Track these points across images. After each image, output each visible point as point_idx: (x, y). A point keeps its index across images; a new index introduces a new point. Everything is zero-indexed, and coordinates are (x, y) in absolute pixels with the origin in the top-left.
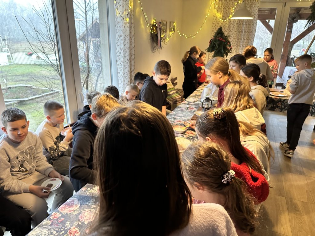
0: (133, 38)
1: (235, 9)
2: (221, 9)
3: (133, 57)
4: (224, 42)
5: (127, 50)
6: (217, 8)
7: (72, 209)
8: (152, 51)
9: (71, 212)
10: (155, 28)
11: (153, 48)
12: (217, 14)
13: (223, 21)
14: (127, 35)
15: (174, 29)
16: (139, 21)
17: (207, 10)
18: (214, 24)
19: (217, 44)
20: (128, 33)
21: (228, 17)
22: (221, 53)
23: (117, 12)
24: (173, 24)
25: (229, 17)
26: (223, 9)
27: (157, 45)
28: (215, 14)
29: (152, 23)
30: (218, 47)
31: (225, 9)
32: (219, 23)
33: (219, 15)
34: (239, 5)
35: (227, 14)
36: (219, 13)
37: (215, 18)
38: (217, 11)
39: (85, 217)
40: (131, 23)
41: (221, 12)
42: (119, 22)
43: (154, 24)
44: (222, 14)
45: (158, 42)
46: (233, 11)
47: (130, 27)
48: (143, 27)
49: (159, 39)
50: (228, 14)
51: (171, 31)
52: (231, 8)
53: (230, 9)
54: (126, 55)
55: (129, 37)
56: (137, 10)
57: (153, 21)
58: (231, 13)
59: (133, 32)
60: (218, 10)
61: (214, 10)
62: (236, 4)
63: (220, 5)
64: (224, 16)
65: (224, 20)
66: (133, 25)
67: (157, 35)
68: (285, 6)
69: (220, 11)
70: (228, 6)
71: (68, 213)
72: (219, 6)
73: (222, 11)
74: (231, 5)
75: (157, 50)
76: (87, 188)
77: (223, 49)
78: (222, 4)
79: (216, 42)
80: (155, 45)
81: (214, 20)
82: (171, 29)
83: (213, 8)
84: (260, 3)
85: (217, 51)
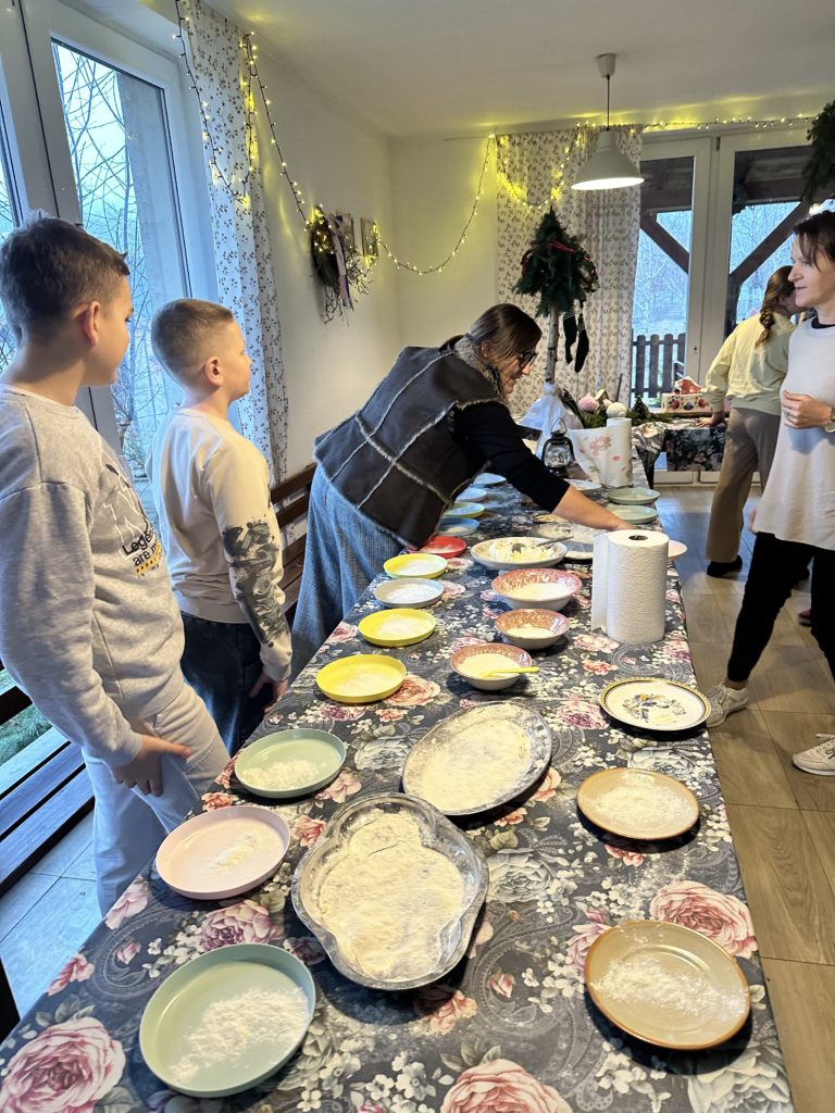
0: (268, 268)
1: (565, 167)
2: (520, 170)
3: (274, 331)
4: (574, 256)
5: (251, 306)
6: (507, 168)
8: (322, 316)
10: (326, 237)
11: (325, 308)
12: (509, 186)
13: (533, 211)
14: (247, 256)
15: (374, 245)
16: (276, 212)
17: (475, 180)
18: (502, 221)
19: (550, 261)
20: (250, 247)
21: (546, 196)
22: (566, 292)
23: (214, 171)
24: (371, 229)
25: (549, 193)
26: (526, 171)
27: (338, 294)
28: (504, 188)
29: (313, 220)
30: (556, 274)
31: (534, 169)
32: (519, 216)
33: (517, 192)
34: (577, 153)
35: (542, 185)
36: (516, 185)
37: (503, 202)
38: (509, 177)
40: (256, 215)
41: (522, 180)
42: (223, 209)
43: (321, 223)
44: (524, 187)
45: (338, 284)
46: (560, 174)
47: (256, 229)
48: (287, 231)
49: (342, 272)
50: (546, 186)
51: (366, 252)
52: (553, 164)
53: (550, 168)
54: (252, 324)
55: (254, 261)
56: (269, 169)
57: (314, 215)
58: (553, 182)
59: (266, 244)
60: (512, 175)
61: (498, 176)
62: (567, 150)
63: (517, 158)
64: (533, 195)
65: (536, 204)
66: (262, 220)
67: (332, 260)
68: (718, 148)
69: (518, 178)
70: (543, 160)
72: (512, 162)
73: (526, 178)
74: (553, 156)
75: (337, 312)
77: (570, 278)
78: (522, 155)
79: (545, 255)
80: (330, 290)
81: (503, 209)
82: (368, 246)
83: (494, 168)
84: (644, 143)
85: (552, 288)
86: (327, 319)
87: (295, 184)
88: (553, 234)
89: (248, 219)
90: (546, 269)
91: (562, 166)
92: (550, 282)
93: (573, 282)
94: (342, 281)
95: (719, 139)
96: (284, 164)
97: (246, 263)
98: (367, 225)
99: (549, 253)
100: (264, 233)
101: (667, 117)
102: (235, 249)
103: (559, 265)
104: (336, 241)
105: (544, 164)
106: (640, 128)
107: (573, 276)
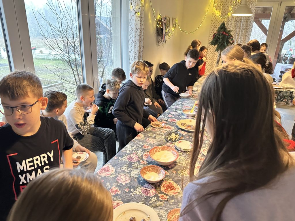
0: (143, 32)
2: (220, 7)
3: (142, 49)
4: (228, 36)
5: (137, 42)
6: (216, 6)
7: (109, 173)
8: (157, 44)
9: (109, 175)
10: (161, 23)
11: (158, 42)
12: (216, 11)
13: (222, 19)
14: (137, 28)
15: (175, 25)
16: (148, 16)
17: (207, 9)
18: (212, 21)
20: (138, 26)
22: (224, 45)
23: (131, 6)
25: (227, 14)
27: (162, 39)
28: (215, 12)
29: (158, 18)
30: (222, 41)
31: (224, 7)
32: (218, 20)
33: (218, 13)
34: (237, 3)
35: (225, 12)
36: (218, 11)
37: (214, 16)
39: (122, 180)
40: (141, 18)
41: (220, 10)
42: (133, 16)
43: (160, 19)
44: (220, 12)
45: (162, 36)
46: (232, 9)
47: (141, 21)
48: (150, 21)
49: (164, 33)
50: (227, 12)
51: (173, 27)
52: (230, 6)
54: (136, 47)
55: (139, 30)
56: (147, 5)
57: (159, 17)
58: (229, 11)
59: (143, 25)
60: (217, 8)
61: (213, 8)
62: (234, 2)
63: (220, 4)
64: (222, 14)
65: (223, 17)
66: (143, 19)
67: (162, 29)
68: (281, 5)
69: (219, 9)
71: (106, 176)
72: (218, 4)
73: (221, 9)
74: (230, 4)
75: (161, 43)
76: (118, 157)
77: (226, 42)
78: (221, 3)
79: (220, 35)
80: (160, 38)
82: (173, 25)
83: (213, 6)
84: (257, 2)
85: (220, 45)
86: (158, 45)
87: (153, 9)
89: (139, 19)
90: (219, 39)
91: (232, 7)
92: (220, 43)
94: (164, 35)
95: (281, 2)
96: (151, 4)
97: (137, 30)
98: (174, 19)
100: (143, 22)
102: (134, 27)
103: (223, 38)
104: (164, 25)
105: (227, 6)
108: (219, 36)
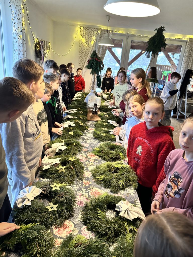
0: (25, 54)
6: (82, 35)
10: (39, 46)
13: (87, 46)
14: (20, 50)
15: (49, 48)
17: (74, 36)
18: (80, 47)
24: (49, 44)
26: (86, 36)
27: (41, 60)
28: (81, 39)
29: (36, 41)
31: (88, 36)
32: (84, 46)
33: (84, 41)
34: (98, 34)
35: (90, 40)
37: (81, 43)
38: (82, 37)
40: (23, 40)
41: (85, 38)
43: (38, 42)
44: (86, 40)
46: (94, 38)
47: (23, 43)
48: (30, 44)
51: (47, 50)
52: (93, 36)
55: (22, 52)
59: (25, 48)
61: (80, 36)
62: (96, 33)
63: (85, 33)
64: (88, 42)
65: (88, 44)
66: (25, 42)
68: (128, 39)
69: (84, 37)
70: (90, 34)
72: (83, 33)
74: (93, 34)
81: (81, 44)
83: (80, 34)
84: (113, 35)
85: (94, 69)
87: (33, 33)
88: (95, 56)
89: (21, 41)
90: (93, 64)
91: (95, 36)
92: (94, 67)
93: (99, 68)
94: (42, 57)
95: (128, 37)
96: (31, 28)
97: (20, 52)
98: (48, 43)
99: (95, 60)
100: (25, 45)
101: (118, 30)
102: (17, 49)
103: (96, 64)
104: (41, 47)
105: (91, 35)
106: (112, 31)
107: (99, 67)
108: (93, 62)
